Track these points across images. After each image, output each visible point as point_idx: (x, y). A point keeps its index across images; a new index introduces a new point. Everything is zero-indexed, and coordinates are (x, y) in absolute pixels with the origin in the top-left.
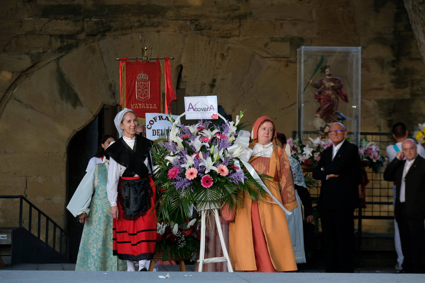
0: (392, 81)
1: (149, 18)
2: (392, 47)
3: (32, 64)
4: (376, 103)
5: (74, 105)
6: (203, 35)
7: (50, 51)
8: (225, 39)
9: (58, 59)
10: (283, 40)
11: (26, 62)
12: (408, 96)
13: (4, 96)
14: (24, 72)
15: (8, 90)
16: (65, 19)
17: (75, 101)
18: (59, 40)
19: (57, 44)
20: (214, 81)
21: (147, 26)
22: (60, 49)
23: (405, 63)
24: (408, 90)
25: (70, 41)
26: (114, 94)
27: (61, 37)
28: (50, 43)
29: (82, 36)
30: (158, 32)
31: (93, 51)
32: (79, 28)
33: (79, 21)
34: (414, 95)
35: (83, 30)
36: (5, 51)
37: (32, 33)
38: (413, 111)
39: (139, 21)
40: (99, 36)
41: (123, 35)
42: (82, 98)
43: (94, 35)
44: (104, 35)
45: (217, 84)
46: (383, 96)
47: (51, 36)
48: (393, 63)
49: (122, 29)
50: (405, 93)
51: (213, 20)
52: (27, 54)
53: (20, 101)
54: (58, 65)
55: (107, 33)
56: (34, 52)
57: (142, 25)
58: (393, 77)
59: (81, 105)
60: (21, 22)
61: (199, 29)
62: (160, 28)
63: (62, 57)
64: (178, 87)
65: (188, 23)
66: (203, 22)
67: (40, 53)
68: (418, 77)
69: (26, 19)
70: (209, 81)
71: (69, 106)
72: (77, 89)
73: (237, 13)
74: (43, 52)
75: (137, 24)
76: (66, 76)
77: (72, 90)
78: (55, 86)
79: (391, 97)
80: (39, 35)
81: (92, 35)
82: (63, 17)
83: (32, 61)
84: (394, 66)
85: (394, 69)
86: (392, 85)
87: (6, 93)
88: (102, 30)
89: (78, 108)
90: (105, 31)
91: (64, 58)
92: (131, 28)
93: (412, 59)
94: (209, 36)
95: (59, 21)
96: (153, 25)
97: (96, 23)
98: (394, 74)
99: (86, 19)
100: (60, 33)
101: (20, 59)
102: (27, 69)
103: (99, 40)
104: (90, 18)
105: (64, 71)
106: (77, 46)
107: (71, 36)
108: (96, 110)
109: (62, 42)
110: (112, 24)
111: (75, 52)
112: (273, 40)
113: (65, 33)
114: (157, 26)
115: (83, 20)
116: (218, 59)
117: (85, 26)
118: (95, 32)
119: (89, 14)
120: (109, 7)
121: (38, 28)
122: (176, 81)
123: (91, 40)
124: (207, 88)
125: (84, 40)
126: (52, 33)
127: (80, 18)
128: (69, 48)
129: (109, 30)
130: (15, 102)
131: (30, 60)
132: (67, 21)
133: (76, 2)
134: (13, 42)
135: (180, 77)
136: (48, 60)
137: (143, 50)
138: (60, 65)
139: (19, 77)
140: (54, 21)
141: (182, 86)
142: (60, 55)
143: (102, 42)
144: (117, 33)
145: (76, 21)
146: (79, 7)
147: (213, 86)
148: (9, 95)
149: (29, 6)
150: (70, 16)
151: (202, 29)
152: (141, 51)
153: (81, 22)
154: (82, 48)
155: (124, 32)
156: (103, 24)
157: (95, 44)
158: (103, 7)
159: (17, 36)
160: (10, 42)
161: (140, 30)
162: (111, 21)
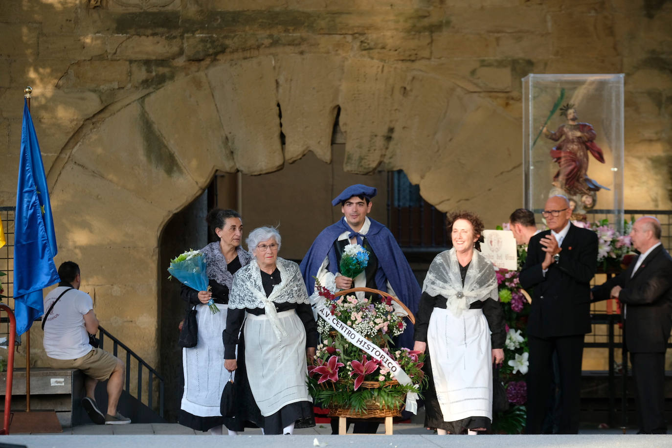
1: (286, 31)
3: (101, 108)
4: (649, 163)
5: (169, 171)
6: (372, 58)
7: (129, 85)
8: (408, 64)
9: (143, 98)
10: (501, 64)
11: (93, 104)
13: (58, 157)
14: (88, 119)
15: (63, 149)
16: (154, 35)
17: (170, 164)
18: (144, 69)
19: (141, 74)
20: (391, 130)
21: (284, 45)
22: (146, 83)
25: (162, 70)
26: (232, 152)
27: (147, 63)
28: (130, 73)
29: (180, 62)
30: (302, 53)
31: (198, 84)
32: (175, 49)
33: (175, 37)
35: (181, 52)
36: (58, 87)
37: (101, 57)
39: (271, 36)
40: (208, 61)
41: (245, 58)
42: (180, 160)
43: (199, 60)
44: (215, 60)
45: (395, 135)
46: (660, 151)
47: (131, 62)
49: (244, 50)
51: (389, 34)
52: (94, 91)
53: (83, 166)
54: (143, 107)
55: (218, 57)
56: (104, 87)
57: (275, 43)
59: (180, 170)
61: (366, 47)
62: (304, 47)
63: (148, 94)
64: (333, 142)
65: (349, 38)
66: (372, 36)
67: (114, 89)
69: (92, 35)
70: (383, 130)
71: (161, 173)
72: (173, 147)
73: (426, 22)
74: (119, 88)
75: (267, 42)
76: (155, 126)
77: (166, 147)
78: (139, 141)
80: (112, 60)
81: (196, 60)
82: (149, 32)
83: (102, 102)
87: (61, 153)
88: (211, 51)
89: (175, 175)
90: (216, 54)
91: (153, 96)
92: (258, 47)
94: (382, 60)
95: (143, 38)
96: (291, 43)
97: (203, 40)
99: (186, 35)
100: (145, 57)
101: (83, 99)
102: (94, 116)
103: (207, 68)
104: (193, 32)
105: (152, 117)
106: (172, 77)
107: (162, 62)
108: (203, 180)
109: (149, 71)
110: (228, 42)
111: (169, 87)
112: (484, 64)
113: (154, 58)
114: (299, 44)
115: (182, 37)
116: (398, 95)
117: (185, 45)
118: (201, 56)
119: (190, 27)
120: (223, 14)
121: (110, 49)
122: (330, 130)
123: (194, 67)
124: (380, 142)
125: (184, 68)
126: (133, 57)
127: (175, 33)
128: (161, 80)
129: (223, 51)
130: (76, 167)
131: (98, 100)
132: (157, 38)
133: (170, 8)
134: (71, 72)
135: (336, 124)
136: (127, 101)
137: (277, 82)
138: (147, 108)
139: (81, 128)
140: (136, 38)
141: (340, 139)
142: (146, 91)
143: (212, 71)
144: (236, 56)
145: (170, 38)
146: (176, 15)
147: (389, 138)
148: (66, 156)
149: (95, 16)
150: (161, 30)
151: (370, 49)
152: (274, 85)
153: (178, 39)
154: (181, 80)
155: (248, 54)
156: (213, 42)
157: (202, 74)
158: (212, 15)
159: (78, 63)
160: (66, 73)
161: (273, 50)
162: (225, 37)
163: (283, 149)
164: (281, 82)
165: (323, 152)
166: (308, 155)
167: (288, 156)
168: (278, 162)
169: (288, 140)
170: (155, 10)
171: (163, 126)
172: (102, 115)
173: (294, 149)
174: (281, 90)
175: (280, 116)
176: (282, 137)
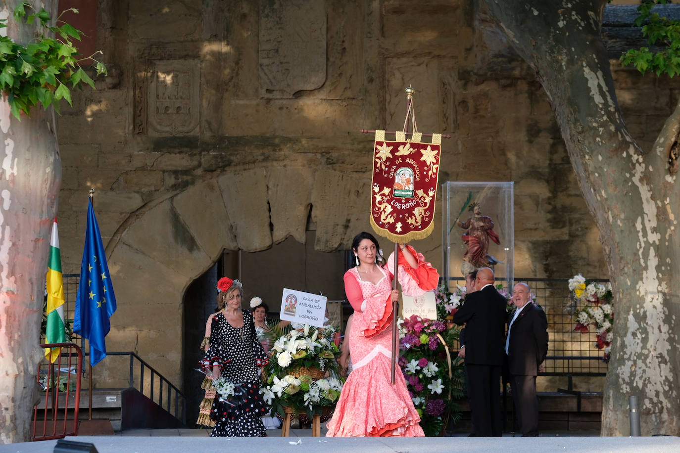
0: (549, 221)
1: (274, 150)
2: (548, 182)
3: (143, 204)
4: (530, 245)
5: (191, 249)
6: (335, 170)
7: (163, 188)
8: (361, 174)
9: (172, 198)
11: (136, 201)
12: (566, 238)
13: (112, 239)
14: (133, 212)
15: (115, 234)
16: (180, 153)
17: (191, 244)
18: (173, 176)
19: (171, 181)
20: (348, 221)
21: (272, 160)
22: (174, 187)
23: (563, 200)
24: (566, 230)
25: (185, 178)
26: (235, 236)
27: (176, 172)
28: (163, 180)
29: (199, 172)
30: (285, 166)
31: (211, 188)
32: (196, 163)
33: (195, 155)
34: (573, 236)
35: (200, 165)
36: (112, 189)
37: (143, 169)
38: (571, 254)
39: (263, 154)
40: (219, 170)
41: (245, 170)
42: (199, 242)
43: (212, 171)
44: (223, 171)
45: (351, 225)
46: (538, 236)
47: (164, 171)
48: (549, 201)
49: (244, 164)
50: (562, 234)
51: (346, 153)
52: (138, 192)
53: (129, 246)
54: (172, 204)
55: (227, 169)
56: (145, 190)
57: (266, 159)
58: (549, 216)
59: (198, 249)
60: (131, 156)
61: (330, 162)
62: (286, 162)
63: (176, 195)
64: (307, 229)
65: (319, 156)
66: (335, 155)
67: (152, 191)
68: (577, 216)
69: (136, 153)
70: (342, 221)
71: (185, 251)
72: (193, 232)
74: (155, 191)
75: (260, 158)
76: (181, 218)
77: (188, 232)
78: (169, 228)
79: (548, 238)
80: (150, 171)
81: (209, 170)
82: (177, 151)
83: (143, 200)
84: (550, 204)
85: (550, 207)
86: (548, 224)
87: (114, 236)
88: (221, 164)
89: (195, 253)
90: (224, 166)
91: (179, 197)
92: (254, 162)
93: (569, 196)
94: (342, 171)
95: (173, 155)
96: (278, 159)
97: (215, 157)
98: (550, 212)
99: (203, 153)
100: (174, 168)
101: (130, 198)
102: (137, 210)
103: (218, 176)
104: (208, 151)
105: (179, 211)
106: (193, 183)
107: (186, 172)
108: (215, 256)
109: (177, 178)
110: (232, 158)
111: (191, 189)
113: (180, 169)
114: (284, 160)
115: (200, 154)
116: (353, 196)
117: (203, 160)
118: (214, 167)
119: (206, 147)
120: (229, 138)
121: (149, 163)
122: (305, 221)
123: (208, 176)
124: (340, 229)
125: (202, 177)
126: (165, 168)
127: (196, 151)
128: (185, 185)
129: (229, 165)
130: (125, 246)
131: (141, 199)
132: (182, 155)
133: (192, 134)
134: (121, 179)
135: (309, 217)
136: (161, 200)
137: (268, 187)
138: (175, 204)
139: (128, 218)
140: (167, 155)
141: (312, 228)
142: (175, 193)
143: (222, 179)
144: (238, 168)
145: (192, 155)
146: (196, 139)
147: (346, 227)
148: (117, 239)
149: (139, 139)
150: (185, 149)
151: (334, 163)
152: (265, 189)
153: (198, 156)
154: (199, 185)
155: (247, 167)
156: (222, 157)
157: (214, 181)
158: (222, 139)
159: (127, 173)
160: (118, 179)
161: (264, 164)
162: (231, 155)
163: (272, 234)
164: (270, 186)
165: (300, 236)
166: (289, 238)
167: (275, 239)
168: (268, 243)
169: (275, 228)
170: (181, 135)
171: (187, 218)
172: (144, 209)
173: (280, 234)
174: (270, 192)
175: (270, 210)
176: (271, 226)
